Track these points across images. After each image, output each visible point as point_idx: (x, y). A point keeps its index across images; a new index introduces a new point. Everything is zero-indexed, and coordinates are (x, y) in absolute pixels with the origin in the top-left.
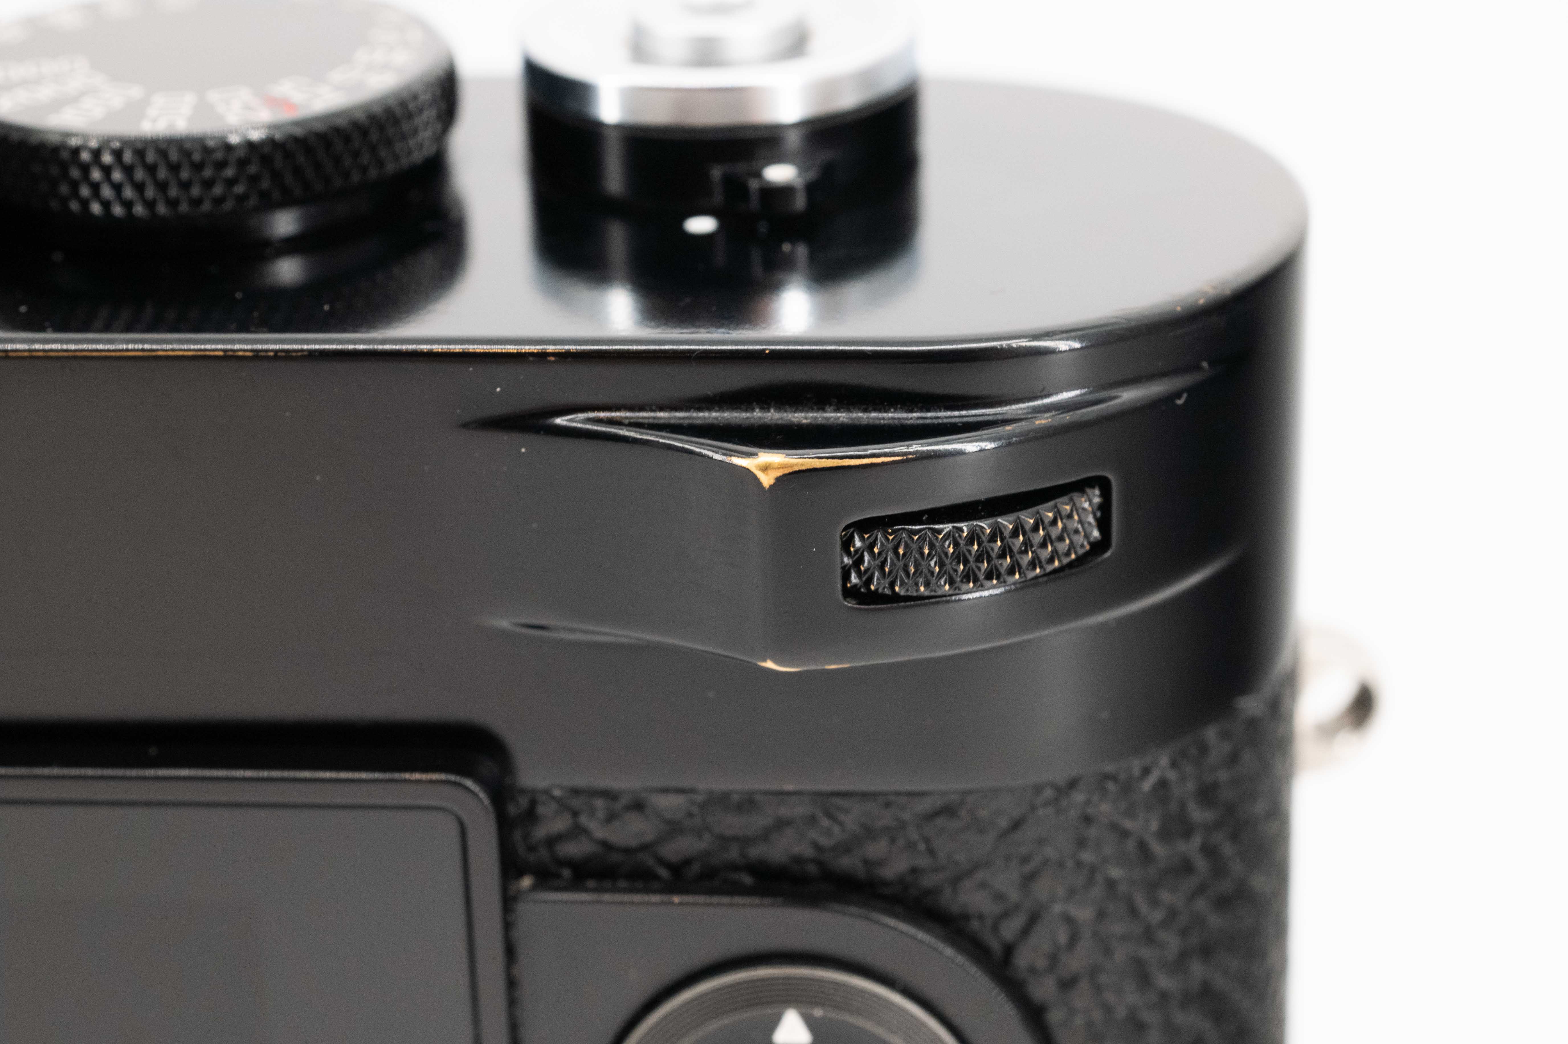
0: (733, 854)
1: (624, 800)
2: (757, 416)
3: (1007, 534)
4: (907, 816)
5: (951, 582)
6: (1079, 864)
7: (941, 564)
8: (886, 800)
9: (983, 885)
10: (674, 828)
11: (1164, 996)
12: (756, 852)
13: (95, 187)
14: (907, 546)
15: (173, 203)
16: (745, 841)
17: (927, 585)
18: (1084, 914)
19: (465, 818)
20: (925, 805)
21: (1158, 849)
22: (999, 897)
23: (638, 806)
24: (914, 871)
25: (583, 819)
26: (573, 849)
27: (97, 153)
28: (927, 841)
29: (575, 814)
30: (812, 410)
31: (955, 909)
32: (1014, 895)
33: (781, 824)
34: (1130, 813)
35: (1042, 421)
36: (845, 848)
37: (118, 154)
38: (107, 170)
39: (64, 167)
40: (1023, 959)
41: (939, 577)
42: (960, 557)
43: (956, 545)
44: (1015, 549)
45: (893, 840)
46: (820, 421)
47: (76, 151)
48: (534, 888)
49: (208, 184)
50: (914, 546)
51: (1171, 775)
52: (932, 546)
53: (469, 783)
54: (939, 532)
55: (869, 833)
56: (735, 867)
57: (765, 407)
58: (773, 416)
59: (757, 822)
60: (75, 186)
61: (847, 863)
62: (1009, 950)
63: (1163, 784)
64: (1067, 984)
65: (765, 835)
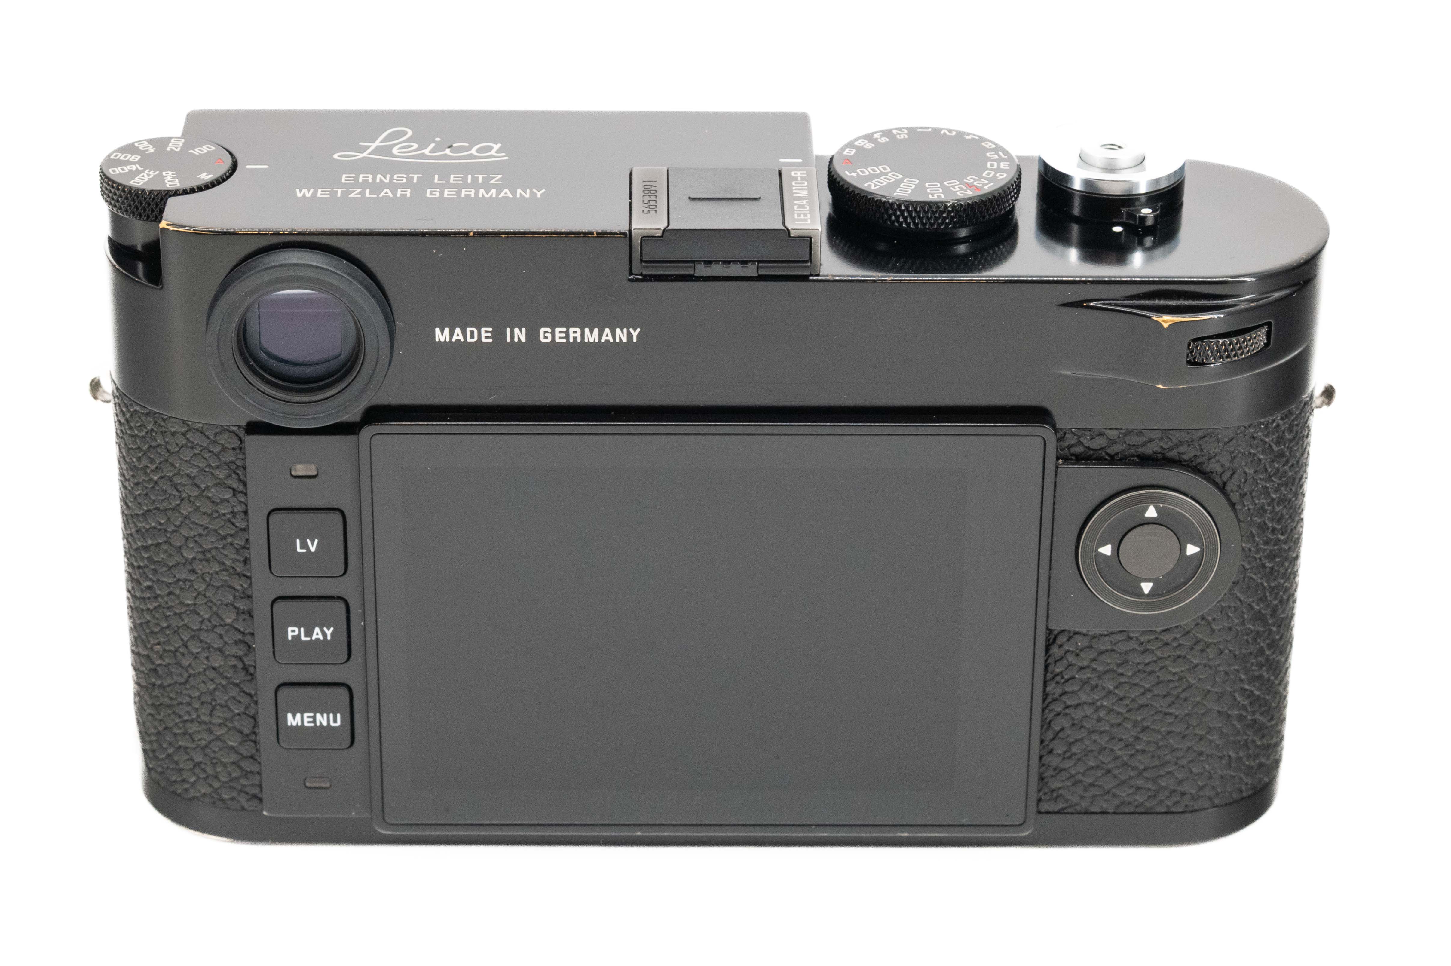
0: (1132, 451)
1: (1097, 433)
2: (1157, 302)
3: (1234, 343)
4: (1194, 437)
5: (1214, 359)
6: (1250, 453)
7: (1212, 353)
8: (1188, 431)
9: (1218, 461)
10: (1113, 442)
11: (1273, 500)
12: (1140, 450)
13: (898, 217)
14: (1201, 347)
15: (924, 225)
16: (1137, 446)
17: (1206, 359)
18: (1250, 471)
19: (1046, 439)
20: (1201, 433)
21: (1275, 448)
22: (1222, 466)
23: (1101, 434)
24: (1195, 456)
25: (1082, 439)
26: (1079, 450)
27: (899, 206)
28: (1200, 446)
29: (1079, 437)
30: (1175, 300)
31: (1208, 469)
32: (1227, 465)
33: (1151, 440)
34: (1267, 436)
35: (1243, 306)
36: (1171, 449)
37: (907, 207)
38: (902, 212)
39: (887, 210)
40: (1228, 488)
41: (1211, 357)
42: (1218, 351)
43: (1217, 346)
44: (1229, 350)
45: (1189, 445)
46: (1178, 304)
47: (892, 204)
48: (1063, 464)
49: (937, 219)
50: (1203, 347)
51: (1281, 422)
52: (1209, 347)
53: (1046, 426)
54: (1212, 342)
55: (1181, 443)
56: (1133, 456)
57: (1160, 299)
58: (1162, 302)
59: (1142, 439)
60: (890, 216)
61: (1173, 454)
62: (1225, 484)
63: (1278, 425)
64: (1243, 496)
65: (1144, 444)
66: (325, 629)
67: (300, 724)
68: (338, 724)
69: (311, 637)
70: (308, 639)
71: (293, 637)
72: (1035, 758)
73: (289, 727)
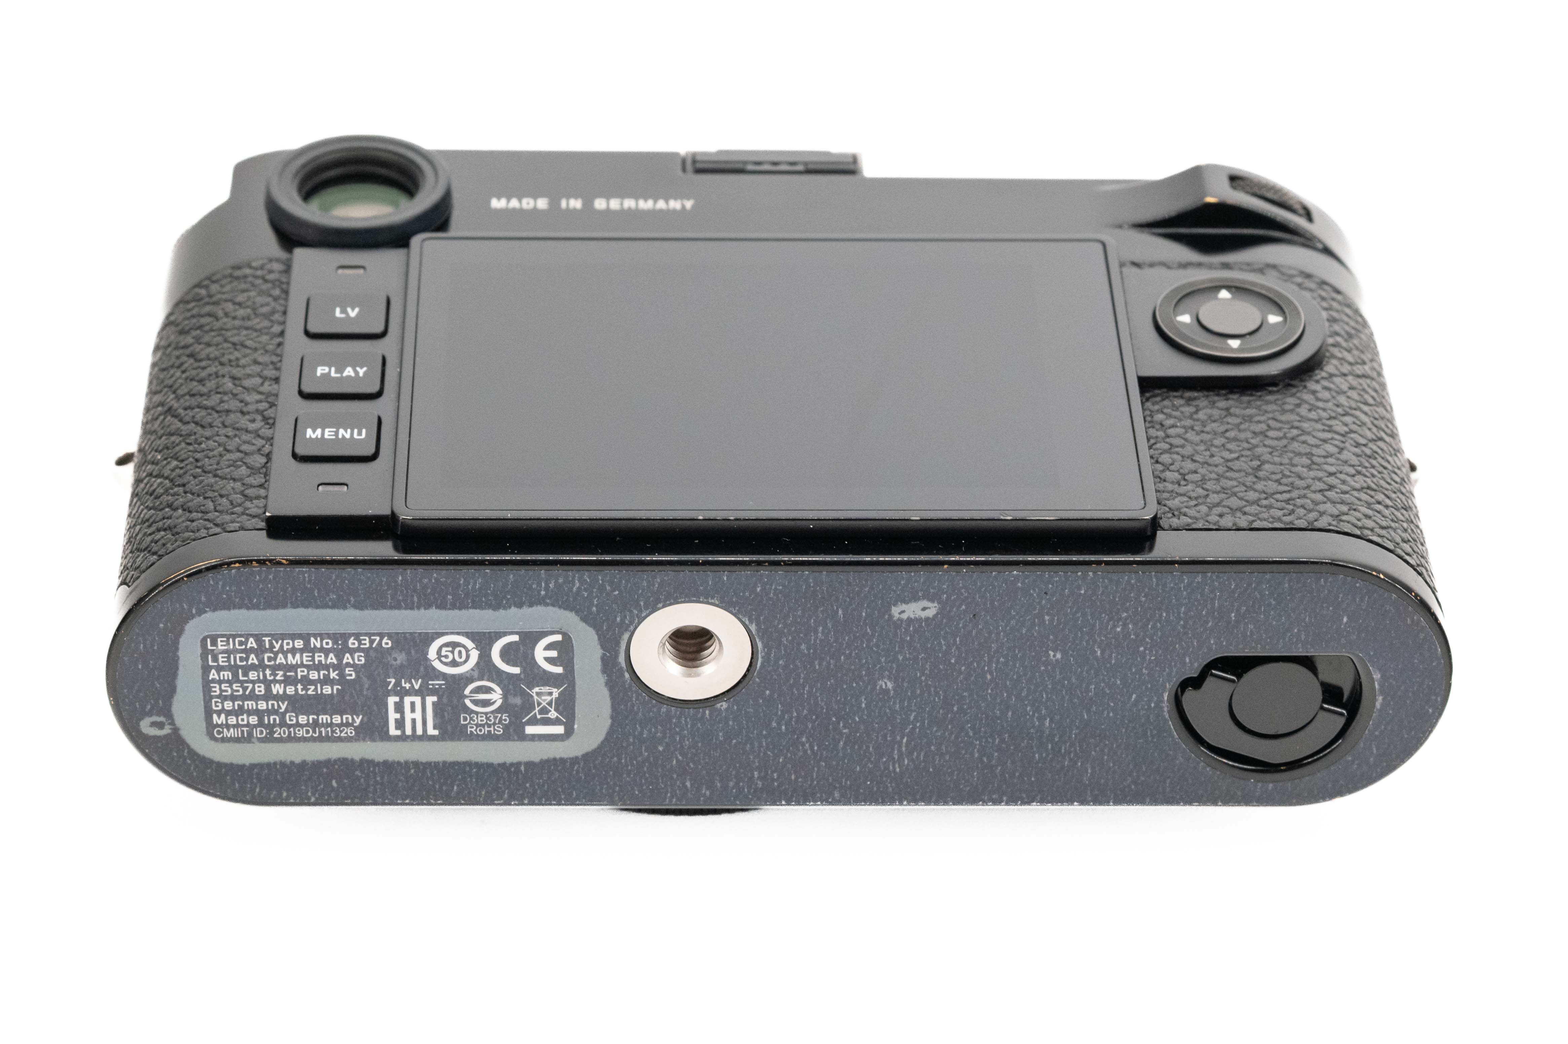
66: (358, 369)
67: (319, 436)
68: (363, 436)
69: (342, 373)
70: (339, 375)
71: (322, 374)
72: (1145, 453)
73: (307, 439)
